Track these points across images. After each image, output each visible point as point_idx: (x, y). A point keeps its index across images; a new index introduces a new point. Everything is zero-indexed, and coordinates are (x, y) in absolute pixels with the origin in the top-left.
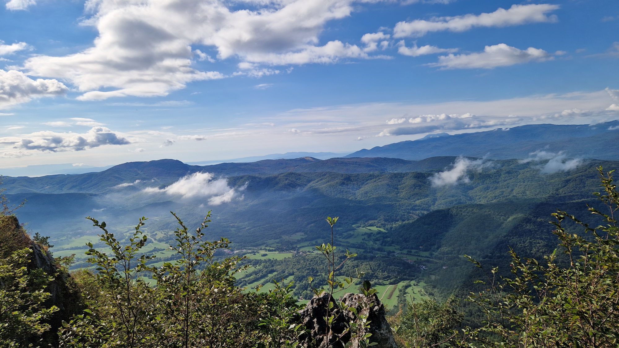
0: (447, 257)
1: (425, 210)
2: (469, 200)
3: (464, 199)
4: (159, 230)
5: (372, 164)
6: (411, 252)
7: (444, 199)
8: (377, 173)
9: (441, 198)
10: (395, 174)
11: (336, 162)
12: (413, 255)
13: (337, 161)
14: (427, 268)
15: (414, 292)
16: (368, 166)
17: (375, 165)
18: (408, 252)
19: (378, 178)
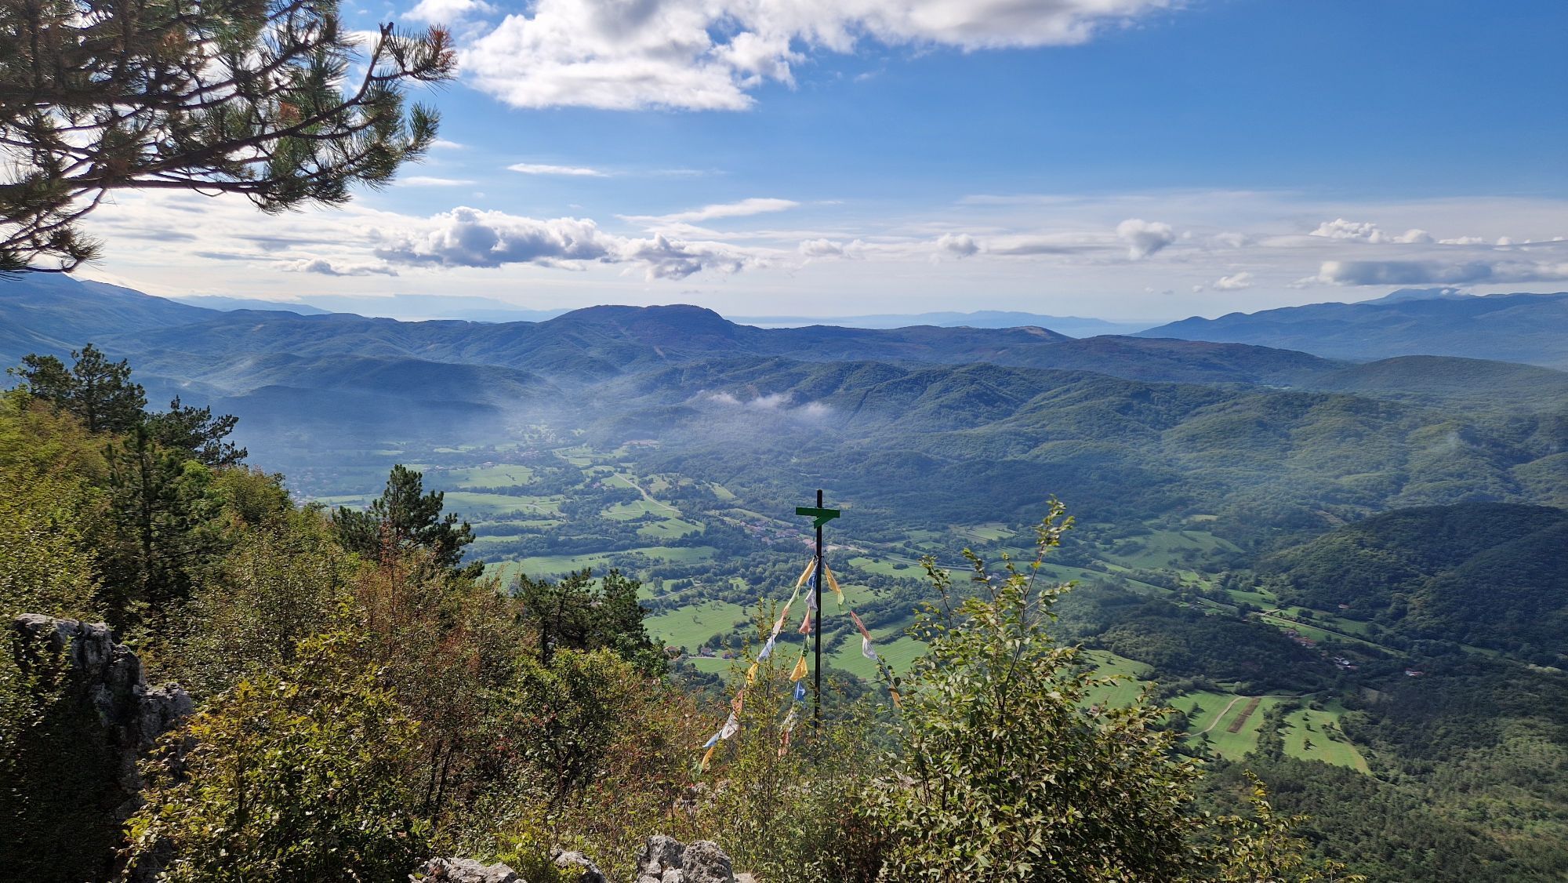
0: (1421, 645)
1: (1365, 504)
2: (1512, 492)
3: (1496, 486)
4: (657, 472)
5: (1216, 361)
6: (1309, 615)
7: (1431, 481)
8: (1229, 386)
9: (1422, 477)
10: (1285, 395)
11: (1112, 346)
12: (1316, 625)
13: (1116, 344)
14: (1355, 668)
15: (1308, 728)
16: (1205, 365)
17: (1226, 363)
18: (1303, 614)
19: (1232, 402)
